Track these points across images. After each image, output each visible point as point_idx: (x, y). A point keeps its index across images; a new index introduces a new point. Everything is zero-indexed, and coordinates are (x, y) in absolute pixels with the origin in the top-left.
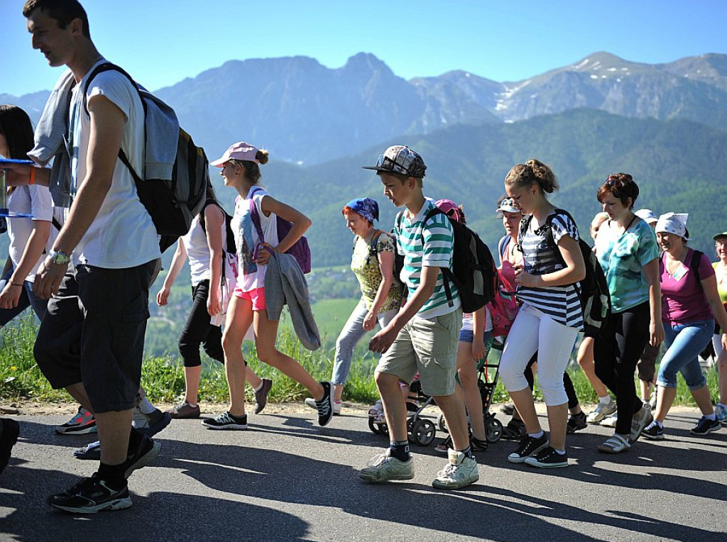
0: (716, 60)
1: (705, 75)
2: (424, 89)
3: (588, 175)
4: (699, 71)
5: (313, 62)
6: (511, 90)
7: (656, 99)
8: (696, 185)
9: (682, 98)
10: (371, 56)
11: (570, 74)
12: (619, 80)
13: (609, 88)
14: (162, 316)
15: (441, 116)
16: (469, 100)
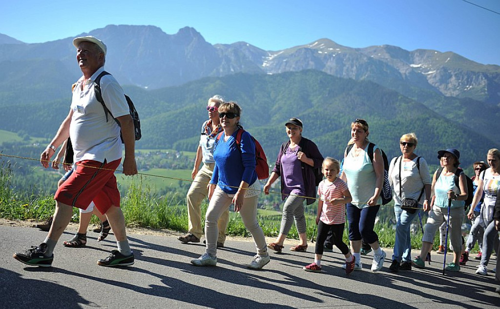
0: (389, 49)
1: (383, 57)
2: (222, 51)
3: (313, 108)
4: (379, 54)
5: (159, 29)
6: (272, 56)
7: (355, 68)
8: (374, 118)
9: (369, 69)
10: (193, 29)
11: (307, 49)
12: (334, 56)
13: (328, 60)
15: (231, 67)
16: (247, 60)
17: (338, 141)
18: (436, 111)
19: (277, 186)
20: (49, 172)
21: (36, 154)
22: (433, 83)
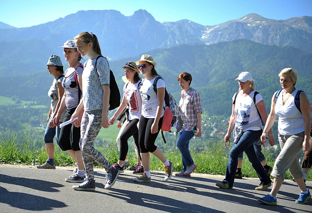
0: (308, 19)
1: (302, 26)
2: (169, 27)
4: (299, 24)
5: (118, 13)
6: (210, 30)
7: (278, 36)
9: (291, 37)
10: (145, 11)
11: (236, 22)
12: (261, 27)
13: (256, 31)
14: (41, 127)
15: (176, 41)
16: (189, 34)
17: (265, 97)
19: (215, 134)
20: (36, 128)
21: (25, 114)
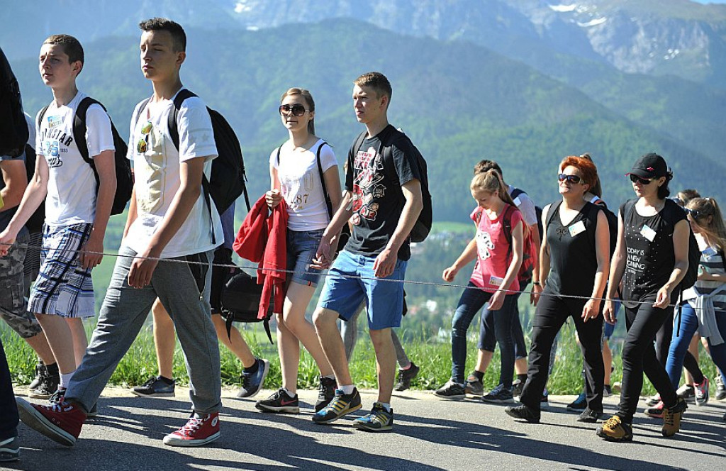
8: (480, 124)
18: (609, 105)
22: (601, 45)
